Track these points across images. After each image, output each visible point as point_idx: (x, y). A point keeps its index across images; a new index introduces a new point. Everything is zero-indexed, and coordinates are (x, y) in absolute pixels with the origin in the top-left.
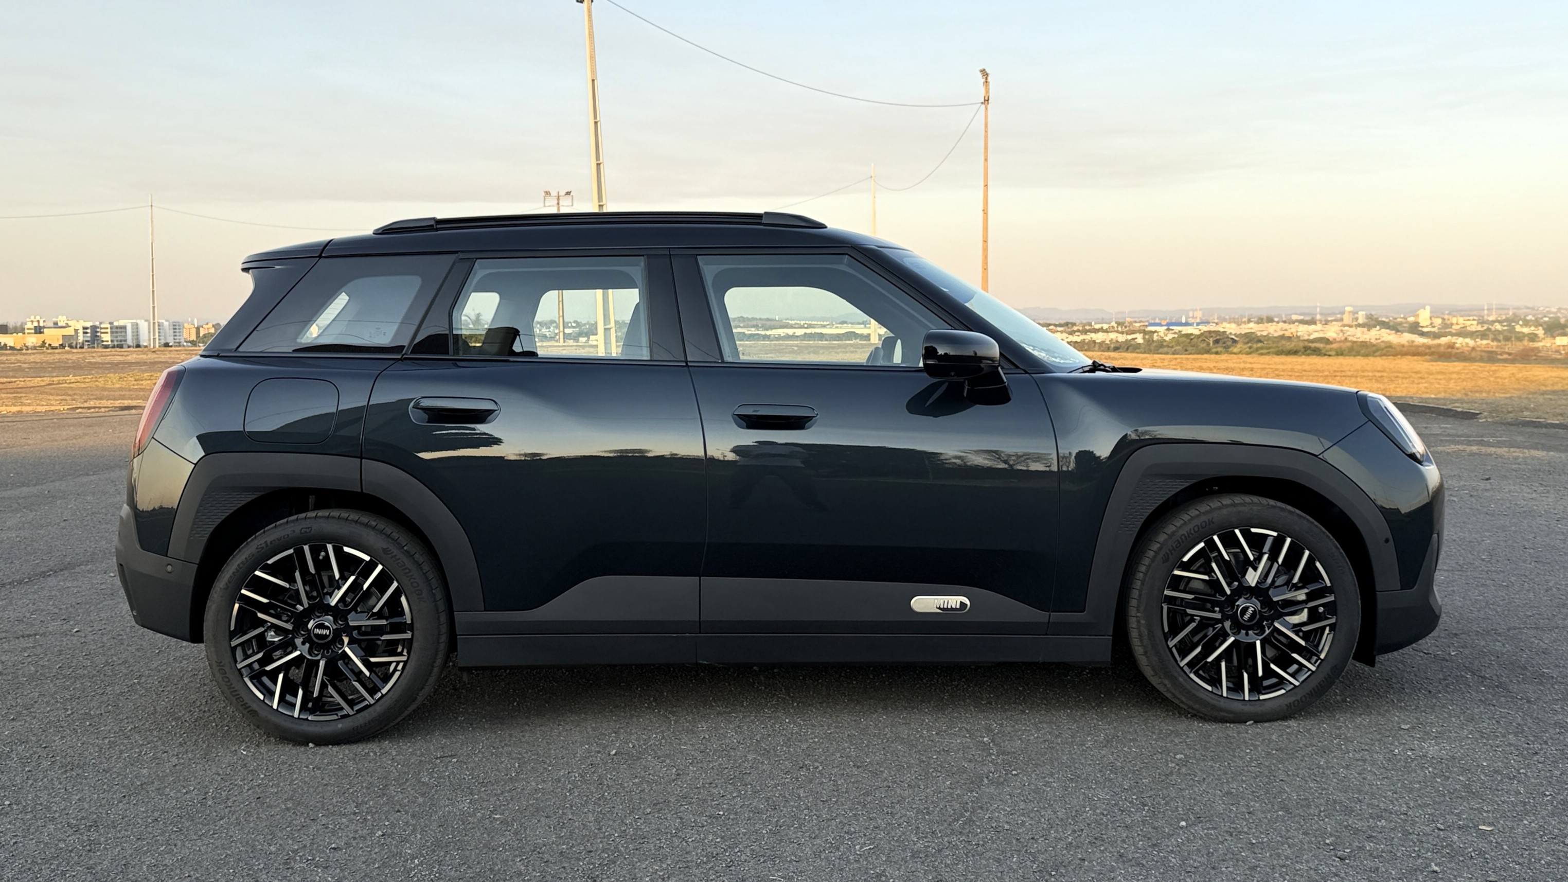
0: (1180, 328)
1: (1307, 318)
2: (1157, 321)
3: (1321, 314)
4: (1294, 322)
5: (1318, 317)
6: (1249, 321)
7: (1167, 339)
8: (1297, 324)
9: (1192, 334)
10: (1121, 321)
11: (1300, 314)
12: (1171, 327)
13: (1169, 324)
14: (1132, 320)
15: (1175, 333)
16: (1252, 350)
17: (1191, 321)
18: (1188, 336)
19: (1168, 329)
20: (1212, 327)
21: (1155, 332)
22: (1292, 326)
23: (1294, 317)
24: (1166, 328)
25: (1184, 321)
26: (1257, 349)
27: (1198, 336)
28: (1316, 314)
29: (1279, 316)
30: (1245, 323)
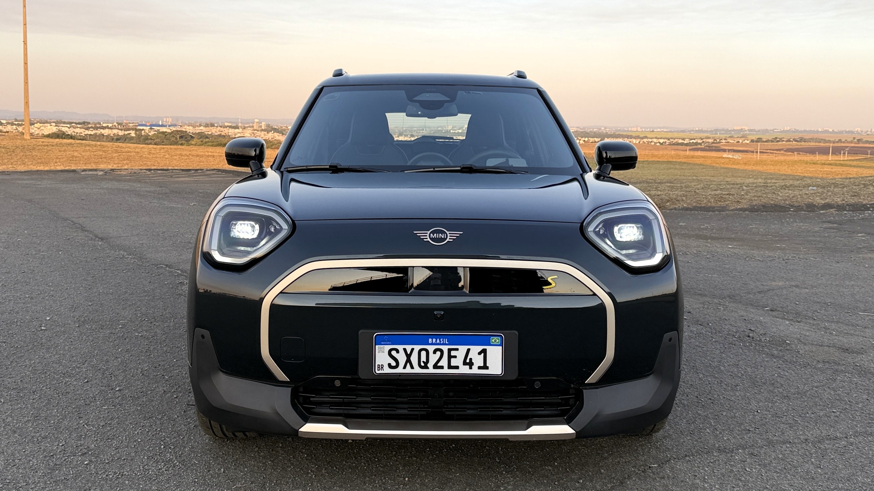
0: (158, 128)
1: (234, 125)
2: (144, 123)
3: (241, 123)
4: (226, 127)
5: (240, 125)
6: (200, 125)
7: (150, 134)
8: (228, 128)
9: (166, 132)
10: (120, 122)
11: (230, 123)
12: (153, 127)
13: (151, 125)
14: (128, 122)
15: (155, 131)
16: (203, 143)
17: (165, 123)
18: (163, 133)
19: (151, 129)
20: (179, 128)
21: (143, 130)
22: (225, 129)
23: (226, 124)
24: (149, 127)
25: (160, 124)
26: (206, 143)
27: (170, 134)
28: (239, 123)
29: (218, 123)
30: (198, 126)
